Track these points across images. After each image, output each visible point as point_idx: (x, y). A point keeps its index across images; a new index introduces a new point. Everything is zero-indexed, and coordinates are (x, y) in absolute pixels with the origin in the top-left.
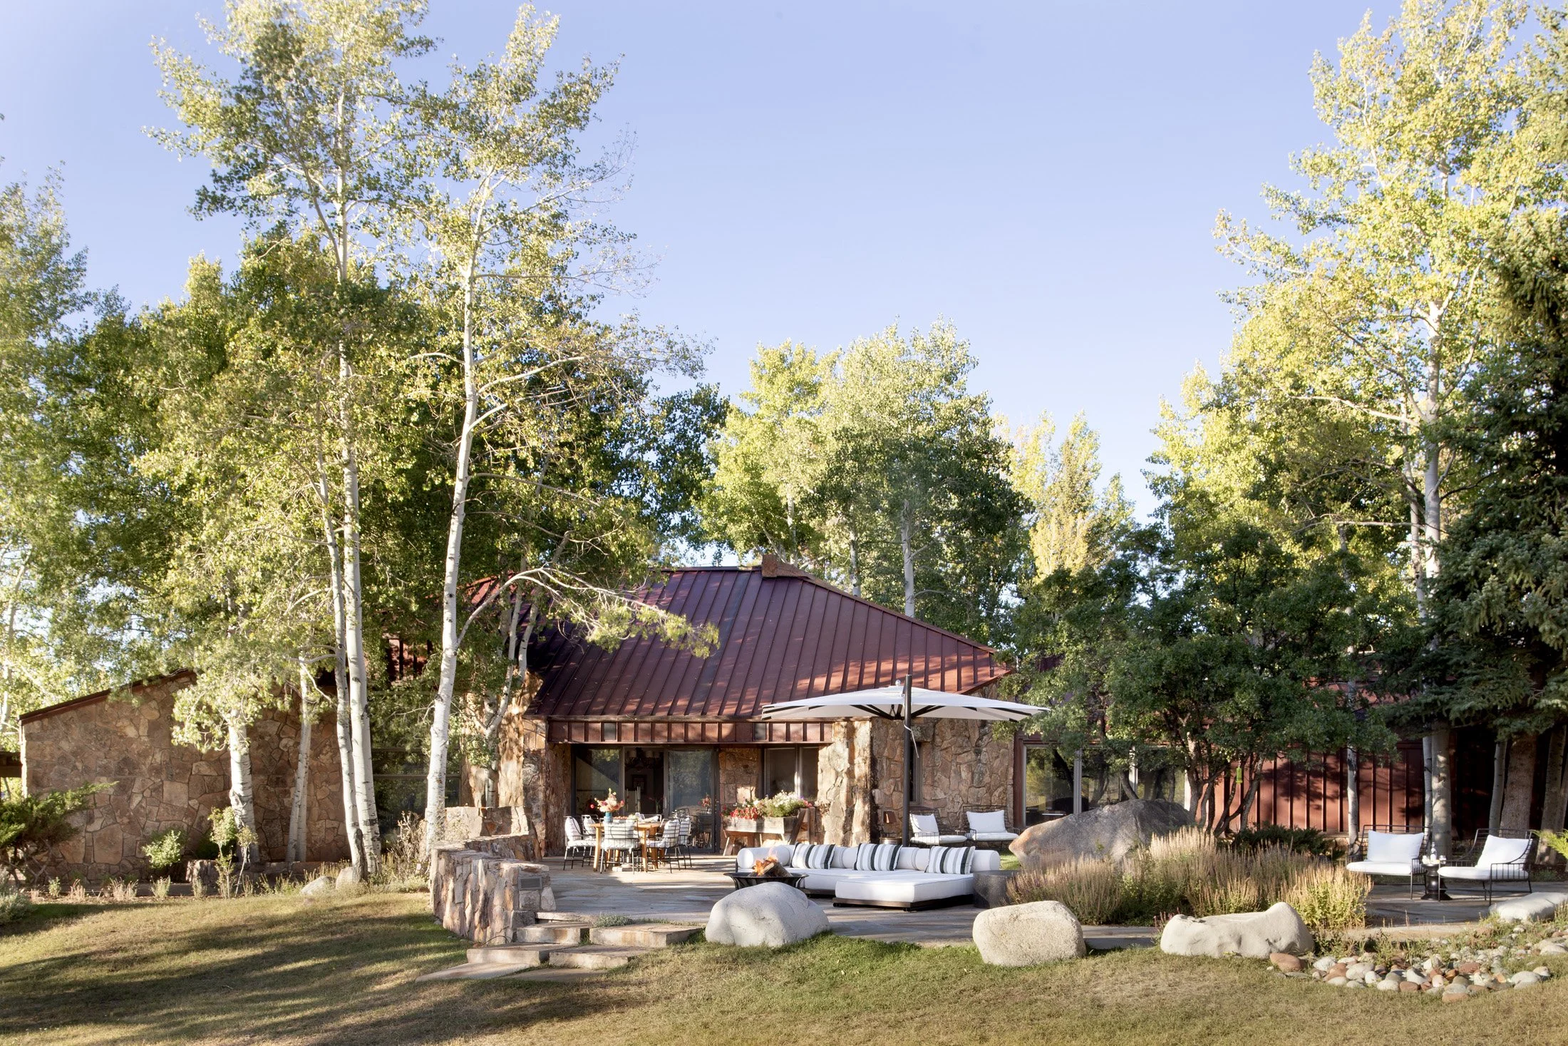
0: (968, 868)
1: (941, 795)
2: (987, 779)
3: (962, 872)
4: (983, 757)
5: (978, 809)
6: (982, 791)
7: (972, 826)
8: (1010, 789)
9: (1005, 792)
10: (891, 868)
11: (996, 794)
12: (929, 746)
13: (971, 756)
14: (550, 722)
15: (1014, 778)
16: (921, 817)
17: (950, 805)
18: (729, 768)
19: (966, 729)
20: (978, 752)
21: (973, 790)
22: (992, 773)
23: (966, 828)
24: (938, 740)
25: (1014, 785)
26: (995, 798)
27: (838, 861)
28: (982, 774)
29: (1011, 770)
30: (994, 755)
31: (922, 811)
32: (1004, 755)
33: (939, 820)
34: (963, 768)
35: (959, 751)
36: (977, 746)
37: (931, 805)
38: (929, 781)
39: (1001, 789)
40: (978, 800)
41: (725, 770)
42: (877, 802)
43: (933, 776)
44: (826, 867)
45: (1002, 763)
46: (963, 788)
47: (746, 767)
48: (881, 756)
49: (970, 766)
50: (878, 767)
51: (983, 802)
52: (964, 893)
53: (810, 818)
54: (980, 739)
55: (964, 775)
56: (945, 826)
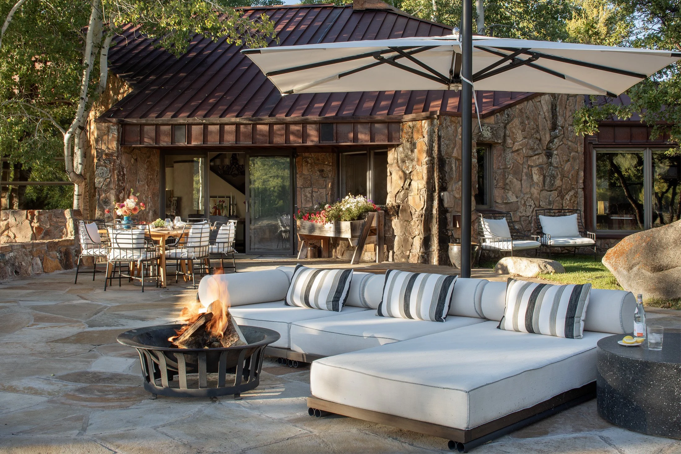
0: (579, 326)
1: (512, 199)
2: (558, 183)
3: (569, 333)
4: (555, 160)
5: (550, 213)
6: (555, 194)
7: (545, 230)
8: (581, 193)
9: (576, 195)
10: (438, 317)
11: (568, 197)
12: (500, 147)
13: (542, 159)
14: (122, 125)
15: (584, 182)
16: (493, 221)
17: (522, 209)
18: (305, 172)
19: (538, 132)
20: (549, 155)
21: (545, 193)
22: (563, 176)
23: (540, 232)
24: (509, 141)
25: (584, 189)
26: (566, 203)
27: (356, 297)
28: (553, 177)
29: (582, 174)
30: (565, 158)
31: (492, 214)
32: (574, 159)
33: (511, 224)
34: (535, 171)
35: (531, 153)
36: (548, 148)
37: (503, 208)
38: (501, 184)
39: (571, 193)
40: (550, 203)
41: (302, 174)
42: (446, 205)
43: (505, 179)
44: (335, 308)
45: (572, 166)
46: (535, 191)
47: (322, 171)
48: (450, 156)
49: (541, 169)
50: (447, 168)
51: (555, 206)
52: (577, 385)
53: (379, 221)
54: (551, 141)
55: (536, 177)
56: (518, 231)
